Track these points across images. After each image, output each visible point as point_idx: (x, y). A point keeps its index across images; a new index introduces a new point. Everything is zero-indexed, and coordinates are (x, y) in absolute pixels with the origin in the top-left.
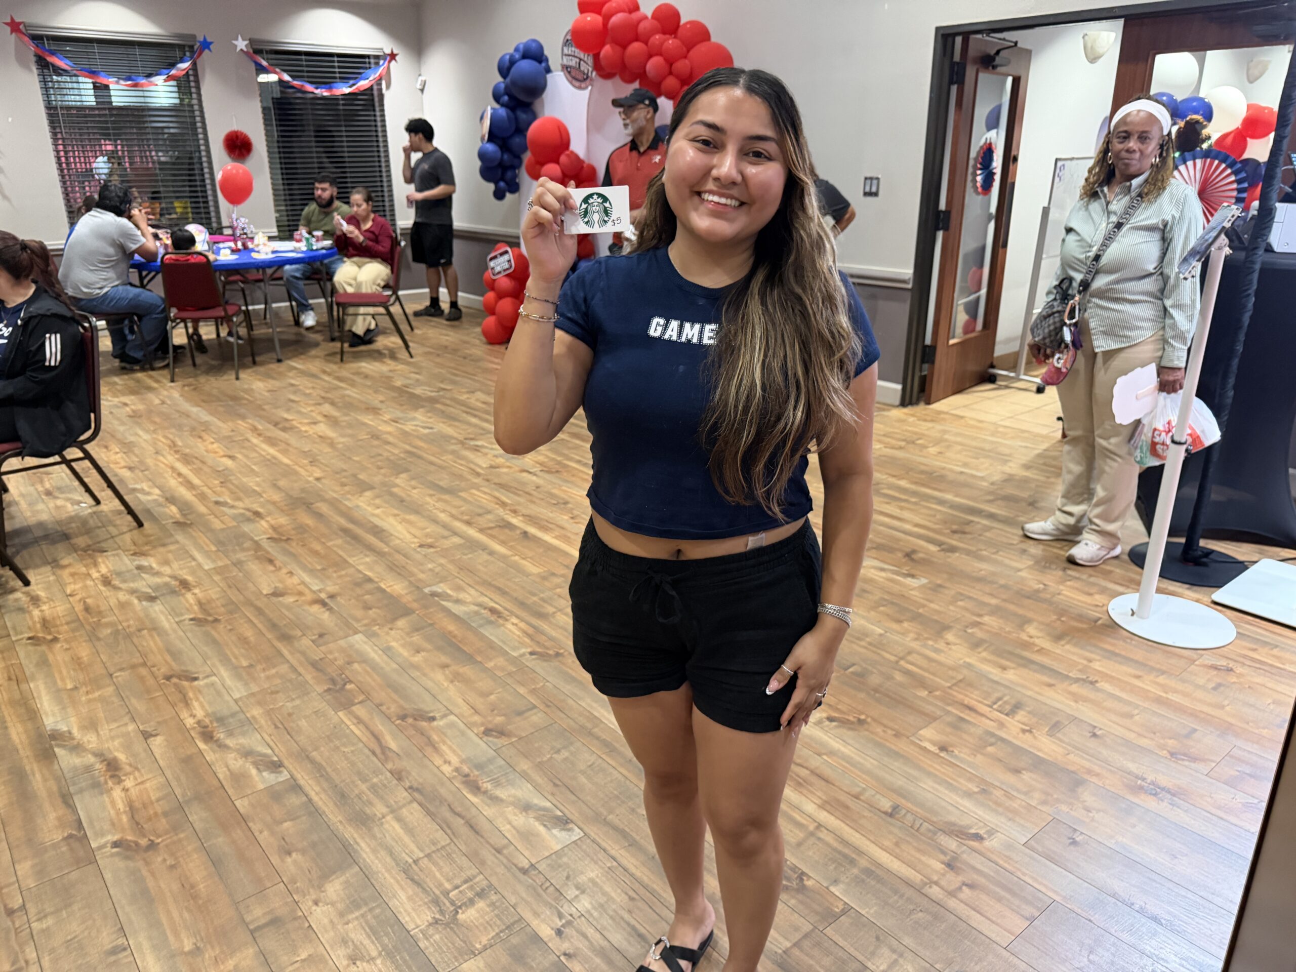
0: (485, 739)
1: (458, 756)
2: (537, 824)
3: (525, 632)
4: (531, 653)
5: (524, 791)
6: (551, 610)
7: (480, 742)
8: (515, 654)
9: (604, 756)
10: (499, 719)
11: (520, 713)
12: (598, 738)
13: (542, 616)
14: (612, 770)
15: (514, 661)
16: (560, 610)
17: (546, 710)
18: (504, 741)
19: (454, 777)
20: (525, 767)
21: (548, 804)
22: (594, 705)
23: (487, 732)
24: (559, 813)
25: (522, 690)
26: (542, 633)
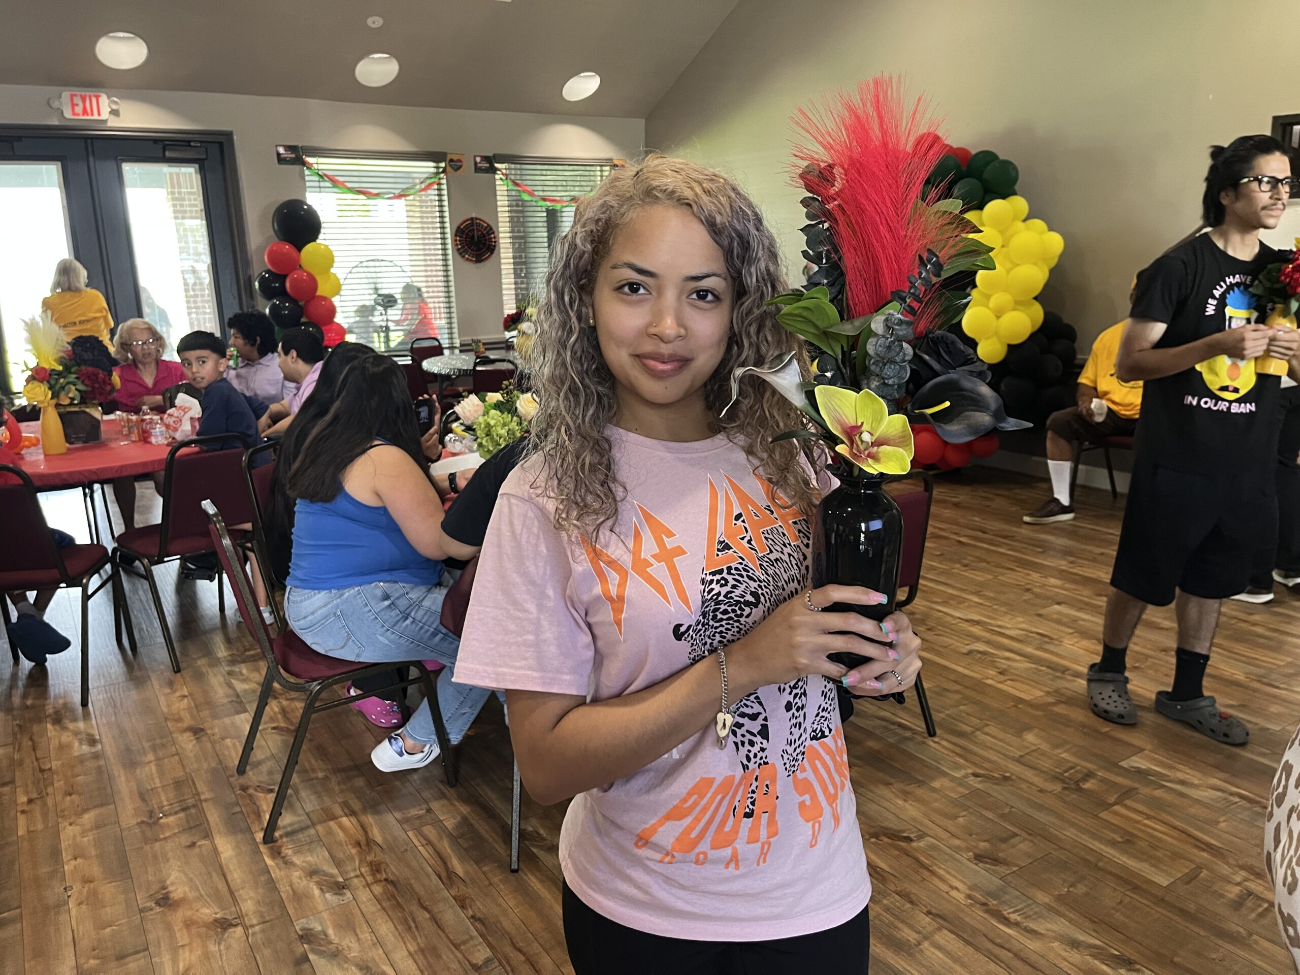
0: (981, 865)
1: (964, 883)
2: (1096, 962)
3: (953, 752)
4: (976, 775)
5: (1059, 926)
6: (968, 729)
7: (977, 868)
8: (958, 776)
9: (1127, 893)
10: (983, 845)
11: (1004, 840)
12: (1111, 873)
13: (961, 734)
14: (1148, 909)
15: (960, 782)
16: (978, 730)
17: (1029, 837)
18: (1002, 869)
19: (971, 905)
20: (1047, 900)
21: (1098, 942)
22: (1083, 836)
23: (979, 858)
24: (1116, 953)
25: (990, 815)
26: (972, 752)
